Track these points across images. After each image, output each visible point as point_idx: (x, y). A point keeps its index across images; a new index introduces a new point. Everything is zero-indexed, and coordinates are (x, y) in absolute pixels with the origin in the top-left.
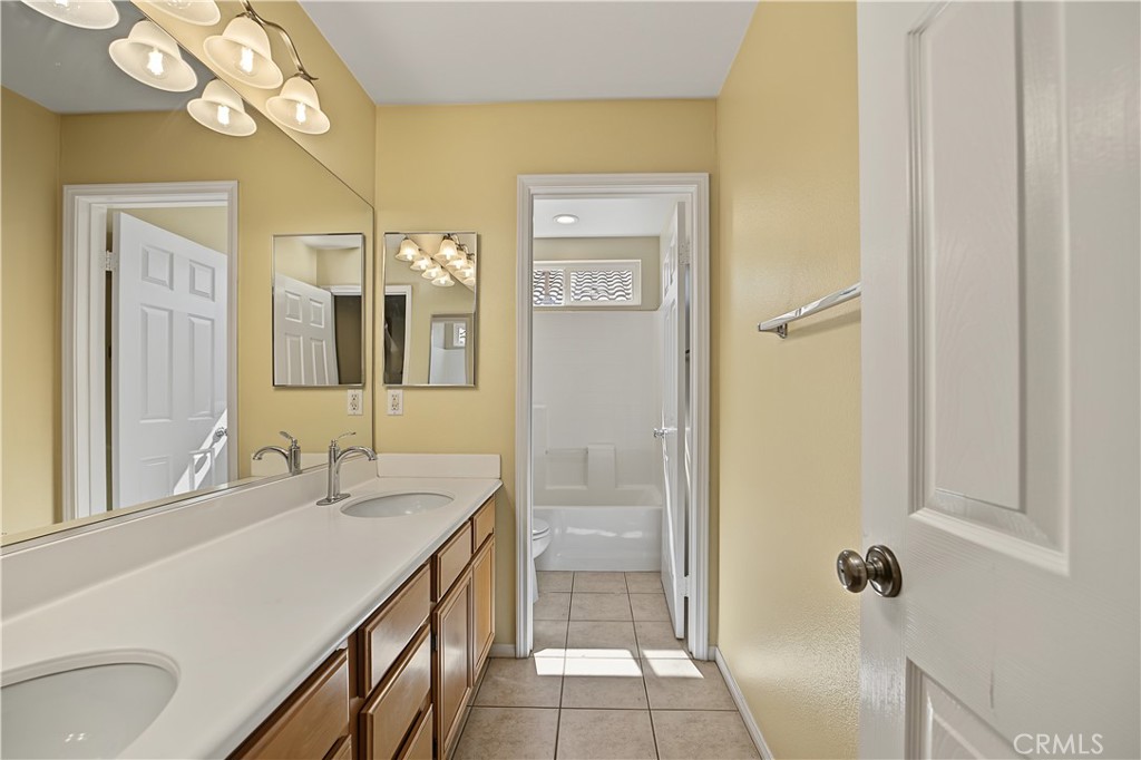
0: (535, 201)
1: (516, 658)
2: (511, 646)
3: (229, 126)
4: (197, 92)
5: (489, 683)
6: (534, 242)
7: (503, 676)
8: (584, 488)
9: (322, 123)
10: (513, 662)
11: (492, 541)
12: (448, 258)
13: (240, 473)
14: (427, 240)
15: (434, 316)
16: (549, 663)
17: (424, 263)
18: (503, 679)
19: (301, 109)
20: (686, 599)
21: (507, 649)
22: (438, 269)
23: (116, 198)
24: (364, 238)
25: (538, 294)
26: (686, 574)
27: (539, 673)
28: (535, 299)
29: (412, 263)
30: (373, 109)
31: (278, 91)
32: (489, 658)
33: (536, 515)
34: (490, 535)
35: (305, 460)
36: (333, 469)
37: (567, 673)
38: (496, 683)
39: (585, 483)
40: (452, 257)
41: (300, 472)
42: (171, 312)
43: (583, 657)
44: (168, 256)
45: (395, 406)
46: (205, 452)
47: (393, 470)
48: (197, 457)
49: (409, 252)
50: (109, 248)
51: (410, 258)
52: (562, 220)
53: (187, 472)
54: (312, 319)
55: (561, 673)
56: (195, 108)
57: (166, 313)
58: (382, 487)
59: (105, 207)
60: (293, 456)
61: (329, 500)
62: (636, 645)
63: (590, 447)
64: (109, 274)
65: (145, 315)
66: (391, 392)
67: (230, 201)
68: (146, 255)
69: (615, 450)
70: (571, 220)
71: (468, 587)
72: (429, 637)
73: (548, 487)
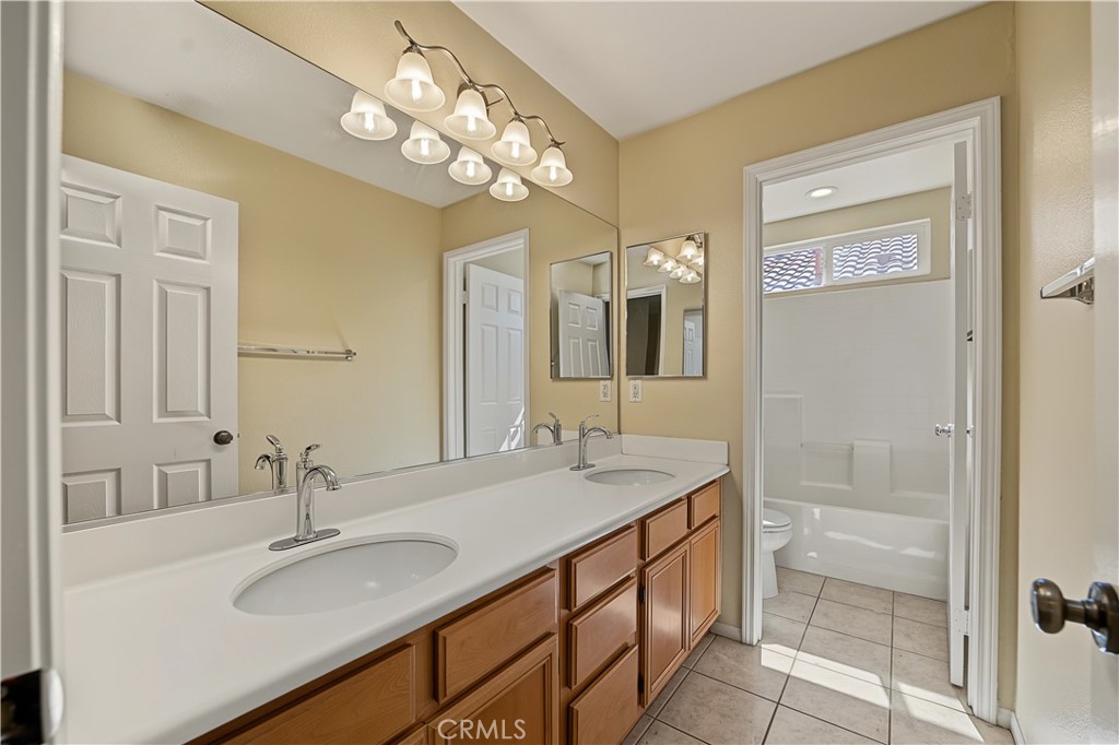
0: (765, 188)
1: (741, 642)
2: (737, 629)
3: (512, 196)
4: (494, 180)
5: (710, 656)
6: (764, 228)
7: (724, 655)
8: (847, 488)
9: (568, 176)
10: (738, 646)
11: (715, 523)
12: (689, 257)
13: (531, 442)
14: (669, 245)
15: (686, 311)
16: (774, 657)
17: (669, 265)
18: (725, 657)
19: (553, 170)
20: (966, 638)
21: (732, 630)
22: (683, 268)
23: (467, 256)
24: (611, 254)
25: (768, 280)
26: (967, 608)
27: (763, 663)
28: (765, 286)
29: (659, 266)
30: (615, 144)
31: (538, 162)
32: (711, 634)
33: (766, 505)
34: (714, 517)
35: (565, 435)
36: (583, 443)
37: (792, 674)
38: (717, 658)
39: (850, 481)
40: (692, 256)
41: (561, 444)
42: (497, 327)
43: (817, 665)
44: (495, 289)
45: (636, 394)
46: (517, 427)
47: (635, 448)
48: (513, 430)
49: (655, 258)
50: (465, 289)
51: (656, 263)
52: (816, 194)
53: (506, 441)
54: (588, 323)
55: (787, 672)
56: (494, 190)
57: (494, 329)
58: (627, 463)
59: (462, 262)
60: (556, 432)
61: (579, 467)
62: (890, 671)
63: (856, 443)
64: (464, 305)
65: (483, 331)
66: (632, 382)
67: (525, 243)
68: (483, 289)
69: (891, 447)
70: (827, 192)
71: (684, 558)
72: (635, 587)
73: (804, 483)
